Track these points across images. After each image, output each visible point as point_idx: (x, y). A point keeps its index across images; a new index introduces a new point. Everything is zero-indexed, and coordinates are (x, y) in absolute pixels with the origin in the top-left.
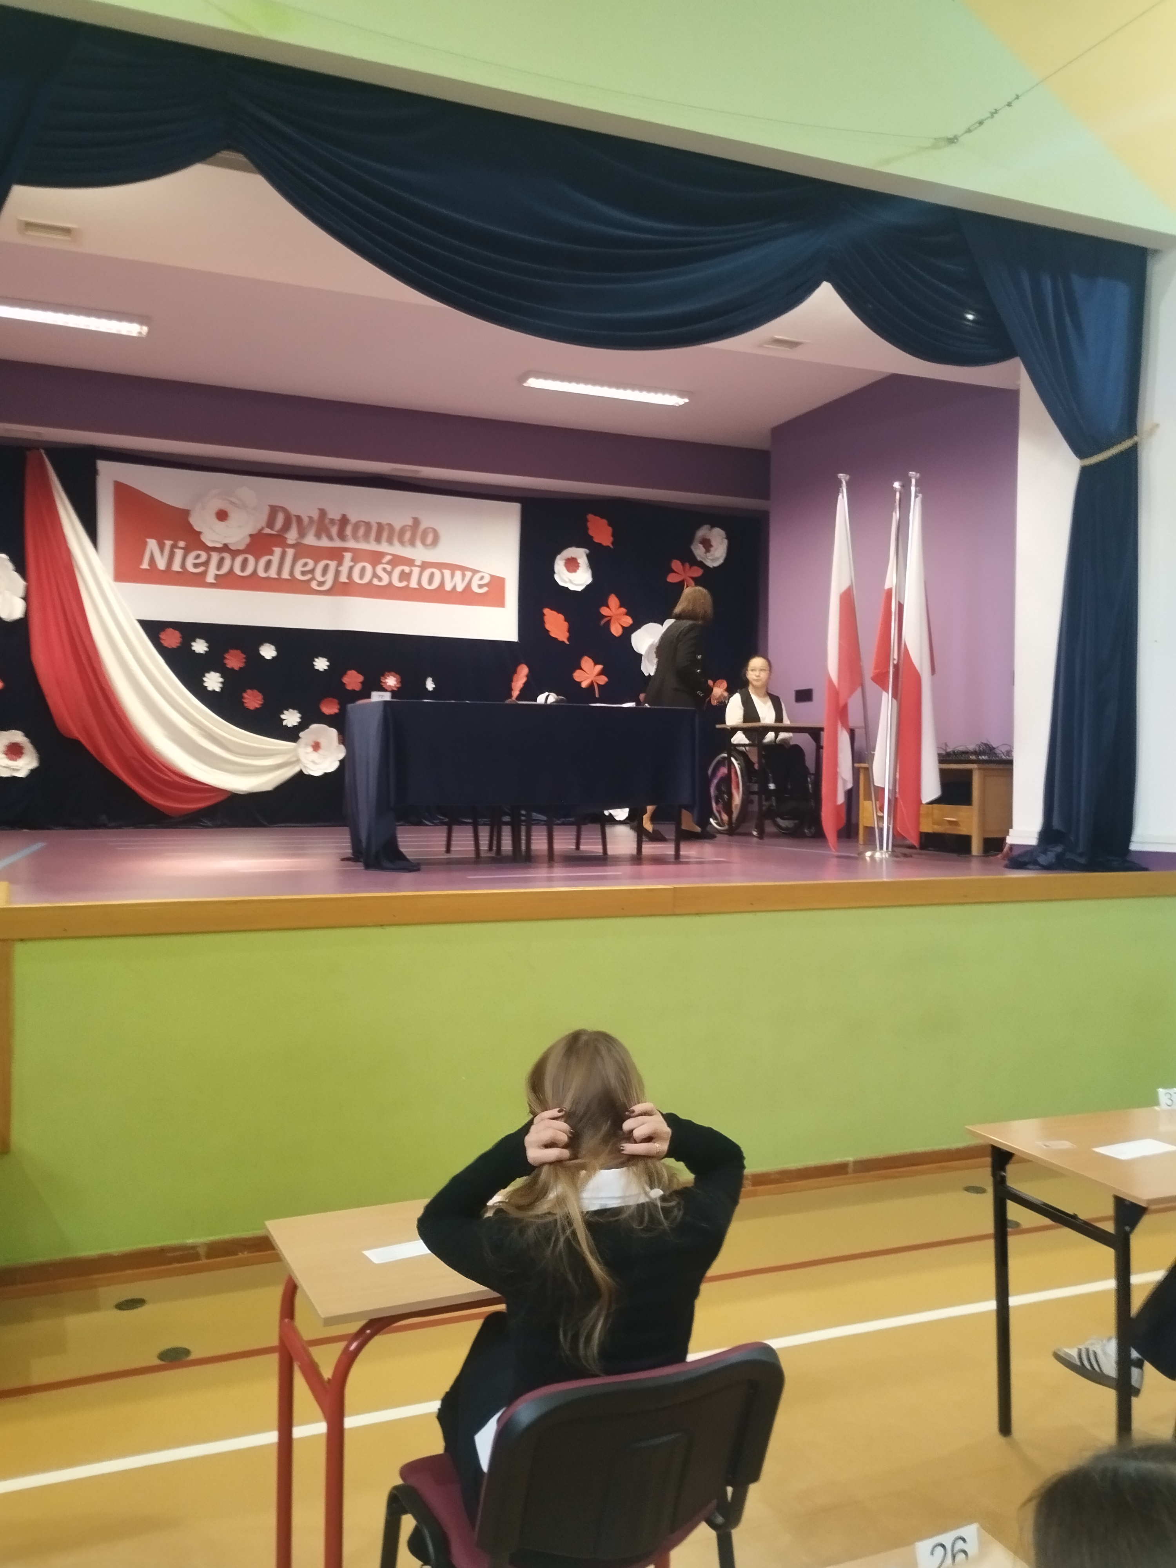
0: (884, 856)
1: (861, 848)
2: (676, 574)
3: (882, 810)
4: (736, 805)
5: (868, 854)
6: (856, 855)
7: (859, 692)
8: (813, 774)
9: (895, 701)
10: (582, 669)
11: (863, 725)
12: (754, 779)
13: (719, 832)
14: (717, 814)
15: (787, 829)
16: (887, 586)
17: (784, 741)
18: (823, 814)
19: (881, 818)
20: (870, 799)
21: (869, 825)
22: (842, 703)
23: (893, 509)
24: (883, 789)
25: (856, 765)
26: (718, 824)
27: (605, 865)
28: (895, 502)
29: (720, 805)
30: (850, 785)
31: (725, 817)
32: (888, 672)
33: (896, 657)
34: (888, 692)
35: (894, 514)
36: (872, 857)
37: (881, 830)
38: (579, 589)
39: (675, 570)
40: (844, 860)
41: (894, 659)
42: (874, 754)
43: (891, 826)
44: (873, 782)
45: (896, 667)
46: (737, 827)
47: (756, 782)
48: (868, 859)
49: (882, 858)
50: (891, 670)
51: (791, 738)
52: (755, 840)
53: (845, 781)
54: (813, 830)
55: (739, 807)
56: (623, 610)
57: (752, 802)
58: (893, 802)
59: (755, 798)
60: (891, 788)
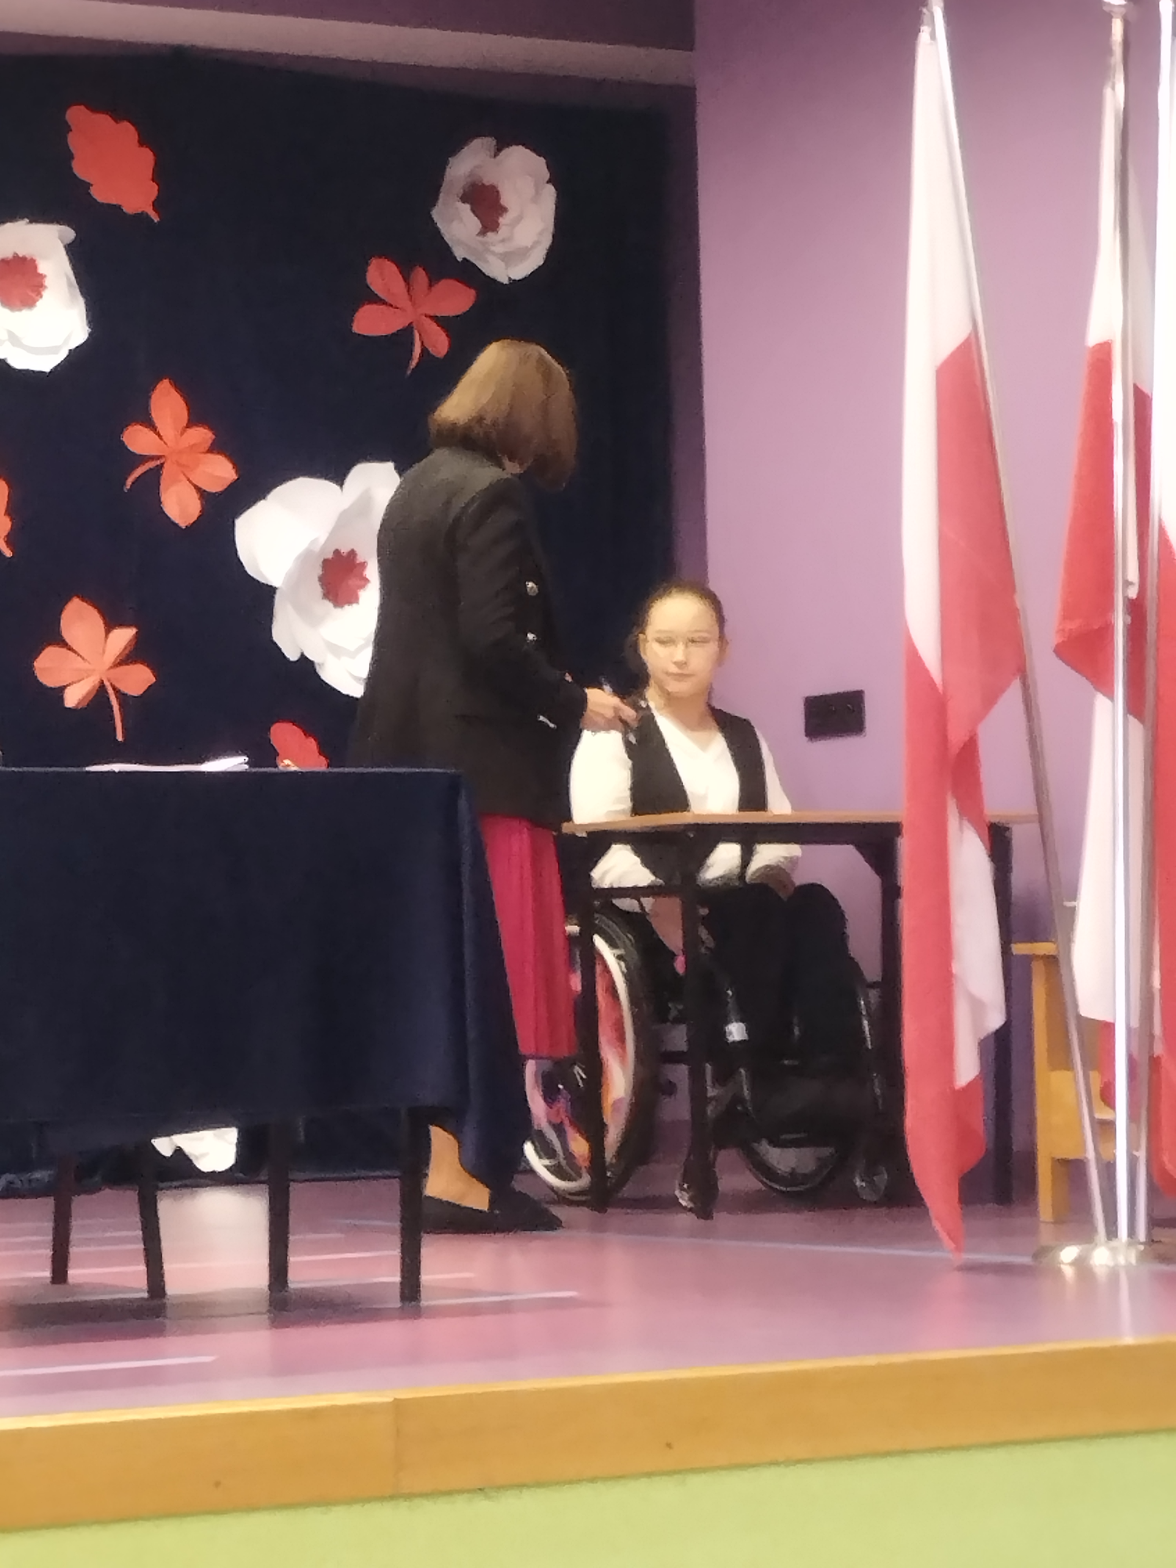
0: (1122, 1260)
1: (1046, 1235)
2: (383, 307)
3: (1107, 1096)
4: (616, 1103)
5: (1068, 1254)
6: (1026, 1260)
7: (1013, 694)
8: (873, 985)
9: (1136, 726)
10: (63, 644)
11: (1033, 810)
12: (674, 1009)
13: (563, 1199)
14: (551, 1135)
15: (793, 1178)
16: (1094, 337)
17: (772, 872)
18: (910, 1122)
19: (1105, 1129)
20: (1068, 1065)
21: (1071, 1157)
22: (957, 737)
23: (1103, 75)
24: (1108, 1028)
25: (1019, 949)
26: (556, 1171)
27: (160, 1332)
28: (1109, 51)
29: (562, 1104)
30: (995, 1020)
31: (580, 1146)
32: (1107, 630)
33: (1133, 574)
34: (1110, 695)
35: (1108, 92)
36: (1081, 1264)
37: (1108, 1170)
38: (46, 363)
39: (382, 295)
40: (989, 1280)
41: (1127, 584)
42: (1073, 910)
43: (1142, 1155)
44: (1076, 1006)
45: (1136, 608)
46: (623, 1178)
47: (678, 1021)
48: (1069, 1272)
49: (1116, 1265)
50: (1120, 621)
51: (793, 861)
52: (687, 1220)
53: (978, 1007)
54: (882, 1179)
55: (625, 1109)
56: (202, 435)
57: (670, 1089)
58: (1144, 1071)
59: (680, 1074)
60: (1135, 1023)
